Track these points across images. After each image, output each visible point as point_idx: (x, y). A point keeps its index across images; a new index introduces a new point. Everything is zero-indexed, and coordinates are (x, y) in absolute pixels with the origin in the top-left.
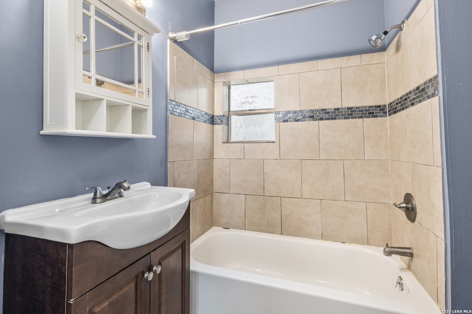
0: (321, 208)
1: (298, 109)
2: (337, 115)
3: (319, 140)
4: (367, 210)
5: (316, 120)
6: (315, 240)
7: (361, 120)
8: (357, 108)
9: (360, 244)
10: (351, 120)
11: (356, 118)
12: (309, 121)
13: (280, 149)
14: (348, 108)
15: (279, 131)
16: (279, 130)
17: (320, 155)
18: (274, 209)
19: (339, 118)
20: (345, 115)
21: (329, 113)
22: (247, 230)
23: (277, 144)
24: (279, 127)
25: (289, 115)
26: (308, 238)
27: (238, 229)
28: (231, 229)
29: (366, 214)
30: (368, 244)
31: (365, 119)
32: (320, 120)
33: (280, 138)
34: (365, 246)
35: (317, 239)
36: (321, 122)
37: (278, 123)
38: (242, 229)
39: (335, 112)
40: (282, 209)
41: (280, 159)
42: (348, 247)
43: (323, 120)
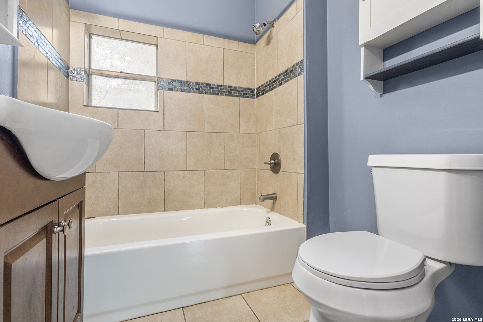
0: (204, 178)
1: (184, 79)
2: (219, 91)
3: (204, 113)
4: (241, 175)
5: (202, 93)
6: (198, 209)
7: (238, 98)
8: (235, 87)
9: (234, 205)
10: (230, 97)
11: (234, 96)
12: (195, 93)
13: (164, 120)
14: (229, 87)
15: (164, 100)
16: (164, 98)
17: (205, 127)
18: (156, 185)
19: (222, 95)
20: (226, 92)
21: (213, 88)
22: (121, 215)
23: (161, 114)
24: (164, 95)
25: (174, 84)
26: (192, 209)
27: (108, 215)
28: (97, 218)
29: (239, 180)
30: (240, 204)
31: (241, 98)
32: (205, 94)
33: (164, 108)
34: (239, 206)
35: (200, 209)
36: (205, 95)
37: (162, 91)
38: (114, 215)
39: (217, 88)
40: (165, 183)
41: (164, 130)
42: (225, 209)
43: (208, 94)
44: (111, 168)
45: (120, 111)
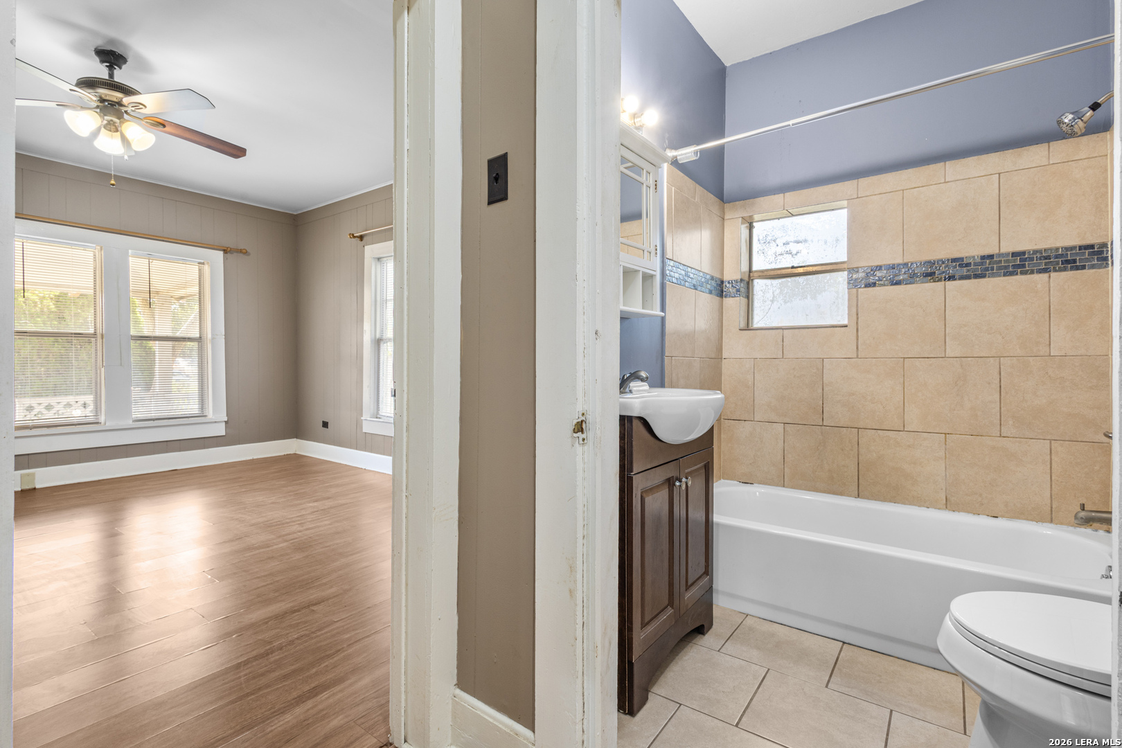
0: (946, 449)
1: (899, 260)
2: (987, 269)
3: (945, 319)
4: (1053, 455)
5: (940, 280)
6: (930, 509)
7: (1045, 276)
8: (1035, 252)
9: (1032, 520)
10: (1019, 278)
11: (1032, 272)
12: (922, 283)
13: (857, 339)
14: (1014, 254)
15: (857, 305)
16: (857, 302)
17: (947, 347)
18: (843, 450)
19: (993, 275)
20: (1006, 267)
21: (968, 265)
22: (787, 487)
23: (853, 329)
24: (857, 297)
25: (878, 274)
26: (915, 505)
27: (769, 485)
28: (755, 485)
29: (1048, 463)
30: (1051, 521)
31: (1053, 274)
32: (949, 280)
33: (858, 318)
34: (1045, 524)
35: (935, 509)
36: (950, 284)
37: (855, 290)
38: (777, 485)
39: (982, 264)
40: (860, 450)
41: (857, 357)
42: (1001, 523)
43: (955, 280)
44: (774, 417)
45: (785, 331)
